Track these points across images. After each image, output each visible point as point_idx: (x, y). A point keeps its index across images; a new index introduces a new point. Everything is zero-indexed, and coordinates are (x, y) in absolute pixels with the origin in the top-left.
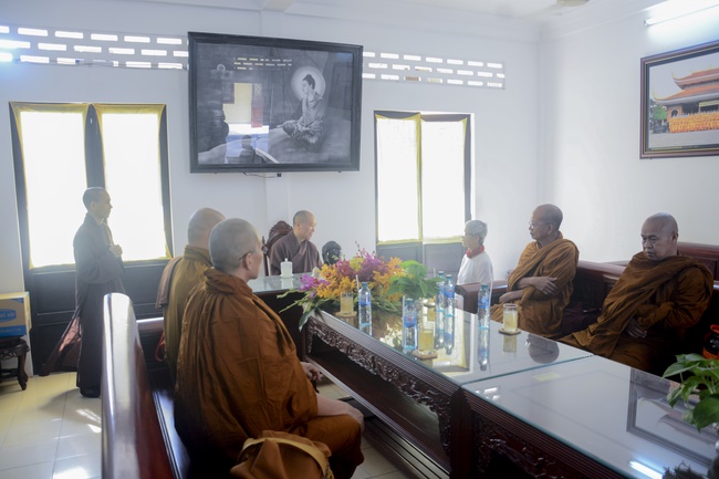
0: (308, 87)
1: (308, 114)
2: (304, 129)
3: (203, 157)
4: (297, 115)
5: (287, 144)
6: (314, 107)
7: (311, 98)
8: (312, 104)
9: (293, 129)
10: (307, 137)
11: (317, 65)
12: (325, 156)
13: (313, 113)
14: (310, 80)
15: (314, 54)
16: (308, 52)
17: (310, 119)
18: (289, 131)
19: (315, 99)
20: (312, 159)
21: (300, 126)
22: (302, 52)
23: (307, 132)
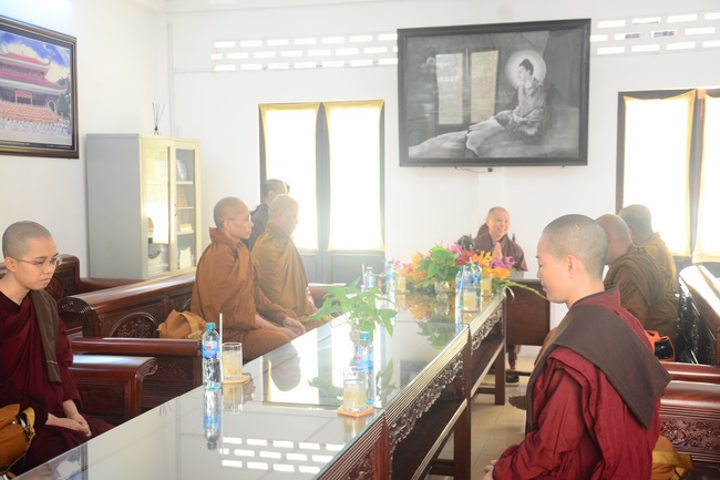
0: (525, 73)
1: (525, 103)
2: (521, 119)
3: (414, 151)
4: (513, 104)
5: (500, 137)
6: (532, 95)
7: (529, 84)
8: (530, 92)
9: (508, 120)
10: (524, 128)
11: (535, 48)
12: (548, 148)
13: (531, 102)
14: (527, 65)
15: (533, 36)
16: (525, 35)
17: (528, 108)
18: (503, 122)
19: (534, 86)
20: (531, 152)
21: (515, 116)
22: (517, 36)
23: (524, 123)
